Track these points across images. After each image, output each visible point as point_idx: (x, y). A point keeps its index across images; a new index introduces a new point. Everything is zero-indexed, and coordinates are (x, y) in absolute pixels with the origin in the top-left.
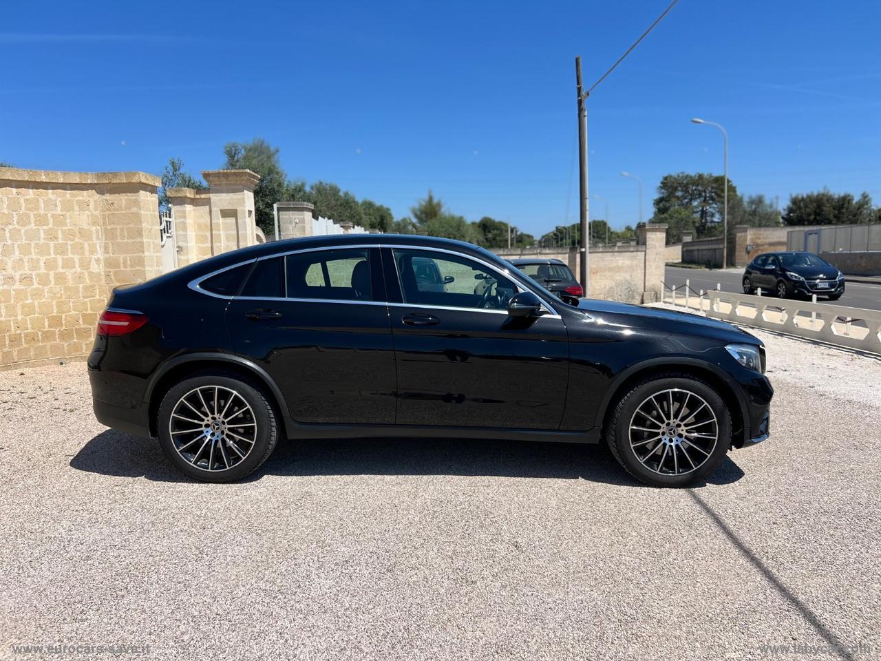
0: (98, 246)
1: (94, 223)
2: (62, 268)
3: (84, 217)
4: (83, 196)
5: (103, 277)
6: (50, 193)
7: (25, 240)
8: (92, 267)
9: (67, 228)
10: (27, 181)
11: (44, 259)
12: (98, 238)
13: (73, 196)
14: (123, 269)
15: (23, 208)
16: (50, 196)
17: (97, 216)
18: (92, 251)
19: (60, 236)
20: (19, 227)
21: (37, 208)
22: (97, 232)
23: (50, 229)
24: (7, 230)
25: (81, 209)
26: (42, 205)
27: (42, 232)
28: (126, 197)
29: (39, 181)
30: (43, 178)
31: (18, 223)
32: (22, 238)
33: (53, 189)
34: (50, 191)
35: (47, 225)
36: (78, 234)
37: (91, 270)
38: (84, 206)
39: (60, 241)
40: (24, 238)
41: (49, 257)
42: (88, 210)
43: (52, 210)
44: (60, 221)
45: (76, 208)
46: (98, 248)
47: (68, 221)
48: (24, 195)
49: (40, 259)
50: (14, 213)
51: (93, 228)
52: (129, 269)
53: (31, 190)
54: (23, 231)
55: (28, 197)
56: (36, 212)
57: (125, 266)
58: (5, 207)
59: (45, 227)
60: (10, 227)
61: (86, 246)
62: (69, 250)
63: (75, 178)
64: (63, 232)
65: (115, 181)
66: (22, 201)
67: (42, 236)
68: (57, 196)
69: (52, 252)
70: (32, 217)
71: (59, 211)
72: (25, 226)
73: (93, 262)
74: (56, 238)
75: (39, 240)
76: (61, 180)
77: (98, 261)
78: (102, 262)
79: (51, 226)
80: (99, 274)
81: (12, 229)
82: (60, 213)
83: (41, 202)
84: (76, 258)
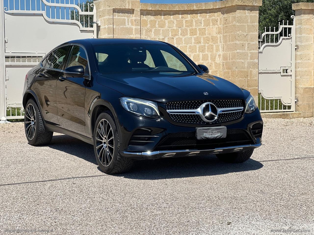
0: (220, 46)
1: (219, 33)
2: (202, 60)
3: (214, 29)
4: (215, 16)
5: (221, 66)
6: (199, 16)
7: (184, 44)
8: (216, 59)
9: (206, 36)
10: (187, 10)
11: (193, 55)
12: (220, 42)
13: (210, 16)
14: (229, 61)
15: (184, 26)
16: (199, 17)
17: (220, 28)
18: (217, 50)
19: (202, 41)
20: (181, 37)
21: (191, 25)
22: (220, 38)
23: (198, 37)
24: (175, 39)
25: (214, 24)
26: (194, 23)
27: (193, 38)
28: (232, 15)
29: (192, 9)
30: (195, 8)
31: (181, 34)
32: (182, 43)
33: (200, 13)
34: (199, 15)
35: (196, 35)
36: (211, 39)
37: (216, 61)
38: (215, 22)
39: (202, 44)
40: (184, 42)
41: (196, 54)
42: (217, 24)
43: (199, 26)
44: (202, 32)
45: (211, 24)
46: (220, 48)
47: (207, 32)
48: (185, 18)
49: (191, 55)
50: (180, 29)
51: (219, 36)
52: (231, 61)
53: (189, 15)
54: (183, 39)
55: (187, 19)
56: (191, 28)
57: (229, 60)
58: (175, 25)
59: (195, 36)
60: (177, 37)
61: (214, 46)
62: (206, 49)
63: (211, 6)
64: (204, 38)
65: (227, 5)
66: (184, 22)
67: (193, 41)
68: (202, 18)
69: (198, 51)
70: (189, 30)
71: (202, 26)
72: (184, 36)
73: (217, 56)
74: (200, 42)
75: (191, 44)
76: (204, 8)
77: (219, 56)
78: (222, 56)
79: (198, 35)
80: (220, 64)
81: (178, 38)
82: (203, 28)
83: (194, 21)
84: (209, 54)
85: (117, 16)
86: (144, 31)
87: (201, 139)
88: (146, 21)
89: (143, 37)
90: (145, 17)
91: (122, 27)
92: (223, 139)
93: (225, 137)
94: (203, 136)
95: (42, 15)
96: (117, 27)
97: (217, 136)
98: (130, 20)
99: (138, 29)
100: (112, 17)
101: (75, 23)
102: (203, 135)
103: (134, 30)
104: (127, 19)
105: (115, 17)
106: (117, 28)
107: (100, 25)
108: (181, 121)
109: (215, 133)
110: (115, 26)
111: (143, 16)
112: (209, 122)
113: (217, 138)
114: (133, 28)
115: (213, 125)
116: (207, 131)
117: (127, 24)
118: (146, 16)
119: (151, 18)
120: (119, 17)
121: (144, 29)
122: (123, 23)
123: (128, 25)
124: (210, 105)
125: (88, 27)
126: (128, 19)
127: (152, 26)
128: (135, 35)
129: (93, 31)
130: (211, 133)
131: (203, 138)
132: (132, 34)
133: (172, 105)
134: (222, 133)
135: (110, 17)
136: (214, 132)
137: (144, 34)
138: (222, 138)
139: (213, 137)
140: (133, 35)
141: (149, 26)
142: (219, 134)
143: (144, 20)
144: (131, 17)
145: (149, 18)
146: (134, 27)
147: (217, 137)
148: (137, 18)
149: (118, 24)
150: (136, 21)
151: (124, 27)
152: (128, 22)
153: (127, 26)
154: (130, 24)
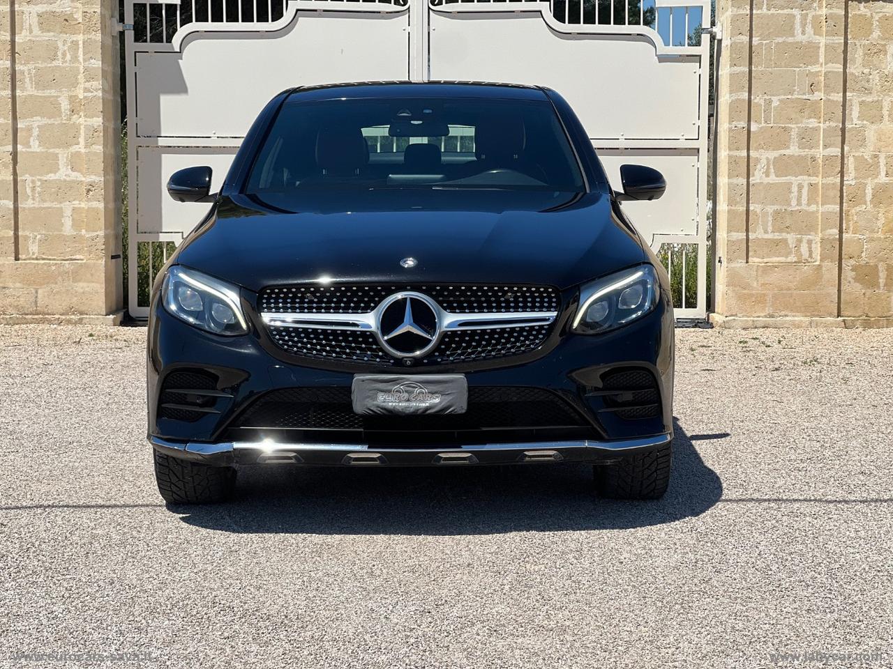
85: (765, 6)
86: (860, 52)
87: (371, 412)
88: (868, 21)
89: (854, 72)
90: (862, 8)
91: (780, 40)
92: (454, 418)
93: (464, 411)
94: (375, 402)
95: (539, 13)
96: (764, 42)
97: (428, 404)
98: (810, 17)
99: (835, 45)
100: (748, 12)
101: (641, 35)
102: (375, 398)
103: (822, 50)
104: (798, 17)
105: (759, 12)
106: (766, 44)
107: (720, 38)
108: (316, 350)
109: (421, 395)
110: (759, 40)
111: (857, 3)
112: (403, 358)
113: (429, 412)
114: (821, 44)
115: (414, 369)
116: (389, 388)
117: (800, 31)
118: (867, 4)
119: (883, 10)
120: (773, 11)
121: (858, 44)
122: (787, 27)
123: (803, 33)
124: (408, 300)
125: (669, 45)
126: (804, 17)
127: (887, 36)
128: (826, 64)
129: (700, 56)
130: (406, 395)
131: (375, 409)
132: (816, 62)
133: (273, 298)
134: (449, 398)
135: (741, 12)
136: (417, 390)
137: (859, 60)
138: (450, 415)
139: (412, 410)
140: (819, 65)
141: (876, 34)
142: (437, 401)
143: (860, 15)
144: (815, 10)
145: (879, 10)
146: (822, 41)
147: (427, 409)
148: (835, 11)
149: (769, 33)
150: (829, 21)
151: (790, 40)
152: (804, 25)
153: (799, 37)
154: (809, 29)
